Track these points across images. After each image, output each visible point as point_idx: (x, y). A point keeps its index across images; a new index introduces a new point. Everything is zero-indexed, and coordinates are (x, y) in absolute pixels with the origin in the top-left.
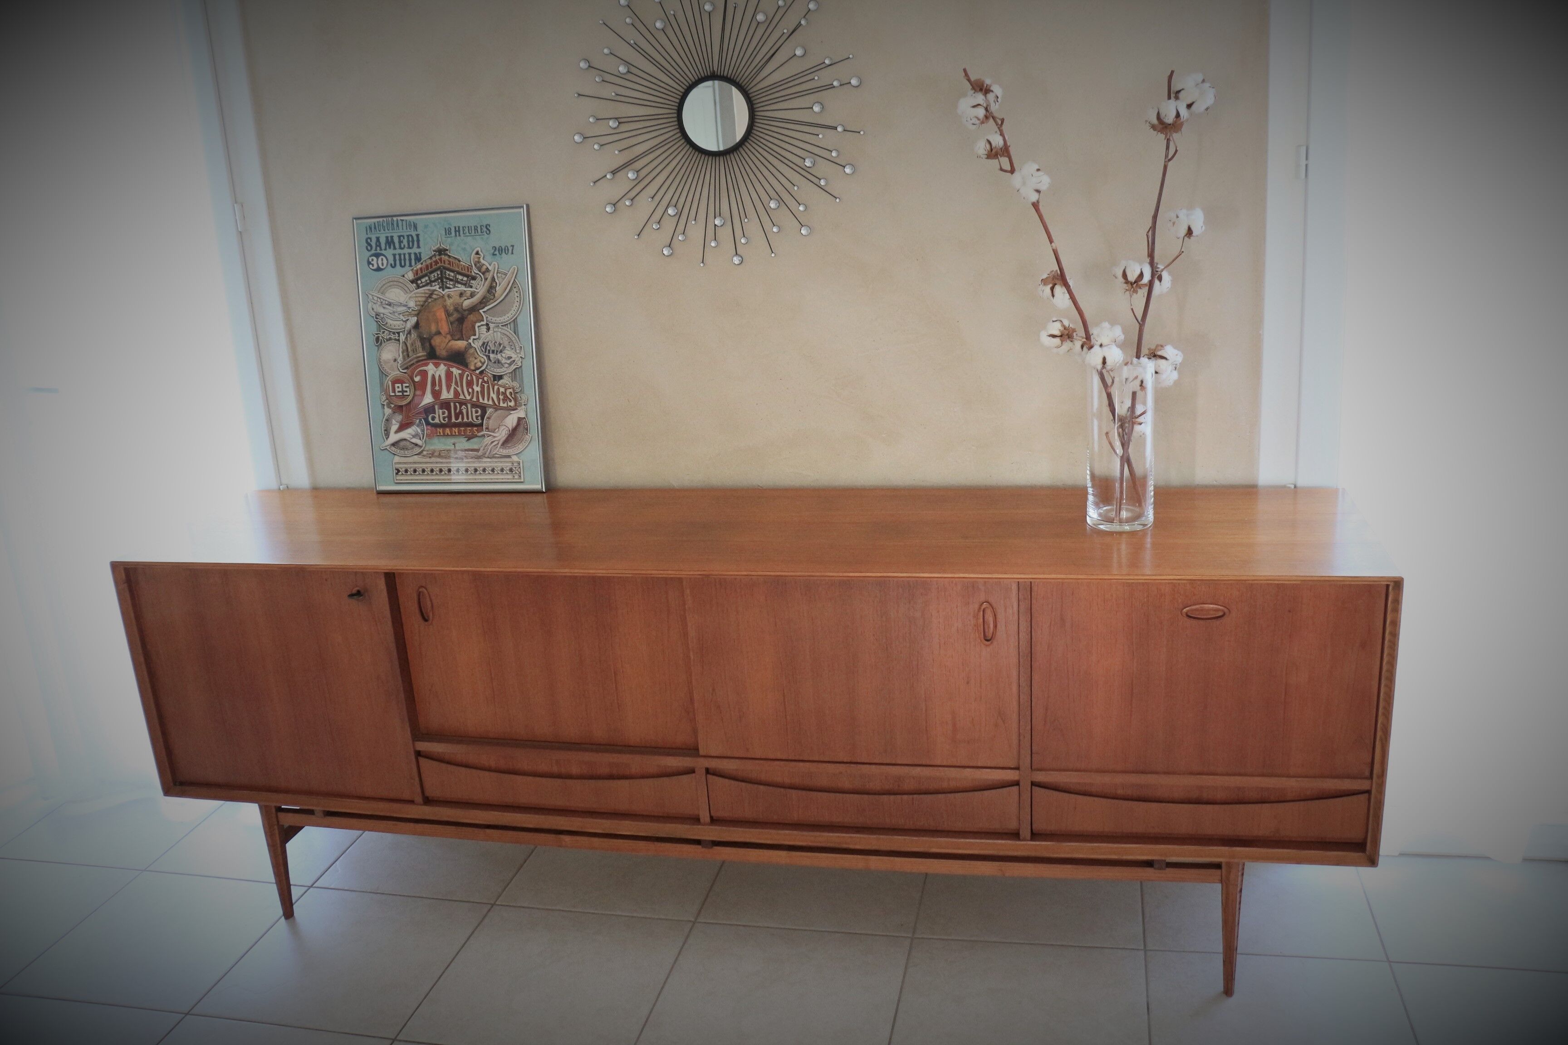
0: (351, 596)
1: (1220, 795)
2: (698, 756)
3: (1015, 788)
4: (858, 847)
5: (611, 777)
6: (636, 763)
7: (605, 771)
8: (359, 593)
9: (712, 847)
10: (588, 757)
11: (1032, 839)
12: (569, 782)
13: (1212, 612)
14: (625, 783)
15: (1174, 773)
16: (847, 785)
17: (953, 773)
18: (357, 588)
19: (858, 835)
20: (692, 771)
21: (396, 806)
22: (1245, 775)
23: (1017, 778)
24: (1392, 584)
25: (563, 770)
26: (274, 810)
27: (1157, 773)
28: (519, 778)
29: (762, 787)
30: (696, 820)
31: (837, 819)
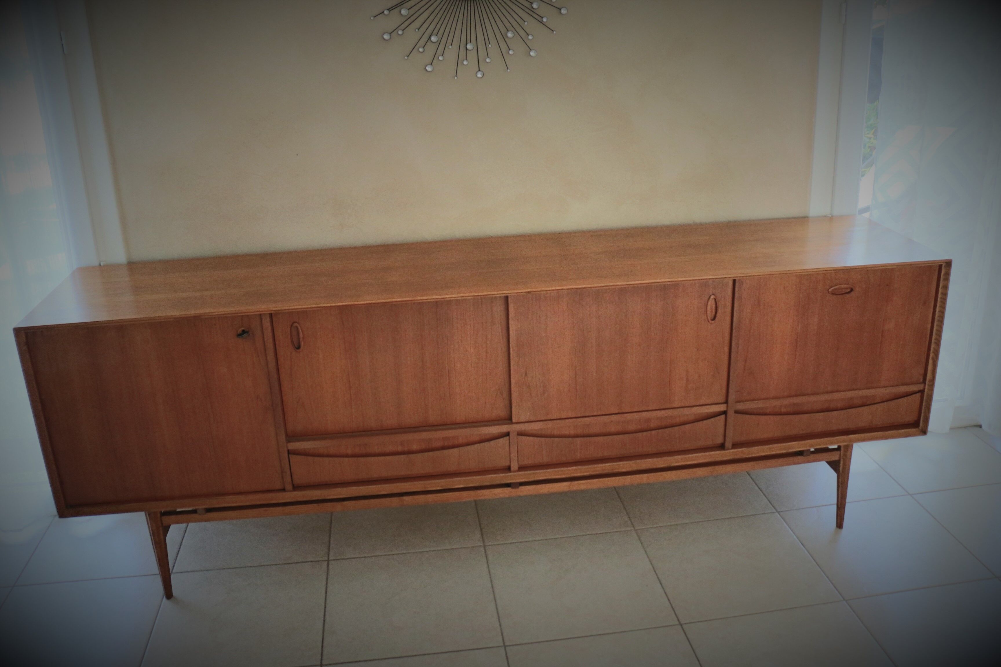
0: (239, 335)
1: (839, 405)
2: (512, 423)
3: (723, 417)
4: (624, 470)
5: (443, 448)
6: (463, 434)
7: (439, 444)
8: (244, 332)
9: (518, 487)
10: (425, 435)
11: (733, 448)
12: (413, 456)
13: (843, 290)
14: (455, 451)
15: (818, 394)
16: (613, 429)
17: (686, 411)
18: (243, 328)
19: (622, 463)
20: (508, 434)
21: (269, 495)
22: (857, 390)
23: (725, 409)
24: (944, 265)
25: (406, 449)
26: (159, 515)
27: (807, 395)
28: (372, 459)
29: (556, 439)
30: (508, 469)
31: (606, 453)
